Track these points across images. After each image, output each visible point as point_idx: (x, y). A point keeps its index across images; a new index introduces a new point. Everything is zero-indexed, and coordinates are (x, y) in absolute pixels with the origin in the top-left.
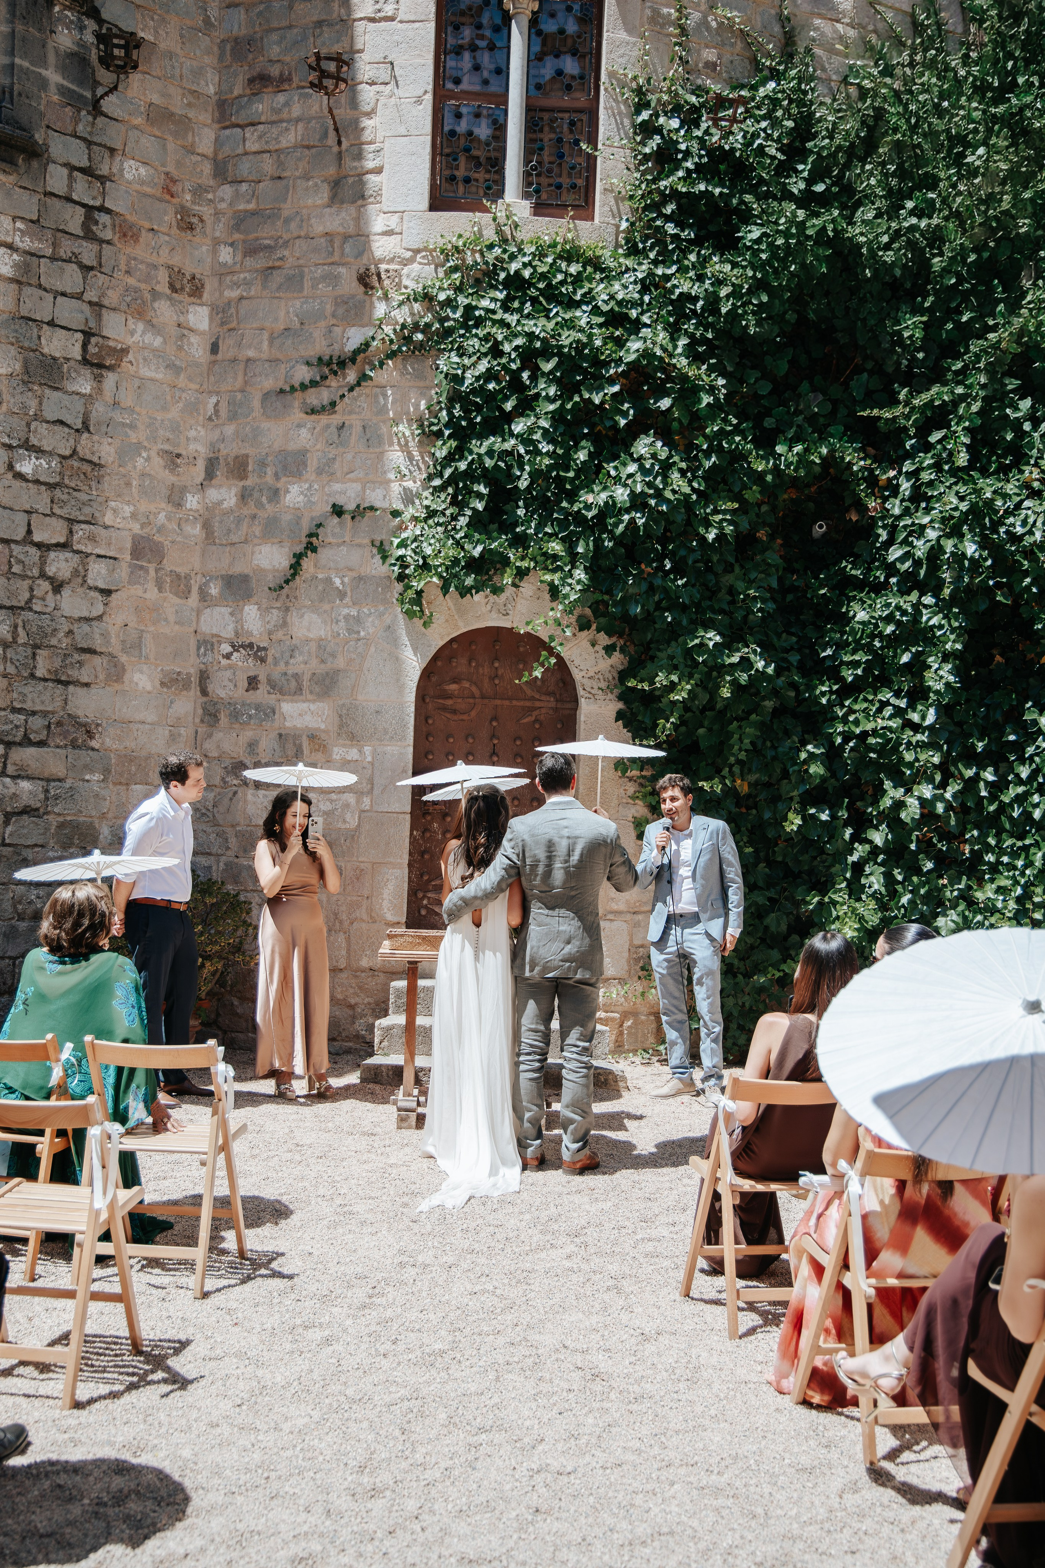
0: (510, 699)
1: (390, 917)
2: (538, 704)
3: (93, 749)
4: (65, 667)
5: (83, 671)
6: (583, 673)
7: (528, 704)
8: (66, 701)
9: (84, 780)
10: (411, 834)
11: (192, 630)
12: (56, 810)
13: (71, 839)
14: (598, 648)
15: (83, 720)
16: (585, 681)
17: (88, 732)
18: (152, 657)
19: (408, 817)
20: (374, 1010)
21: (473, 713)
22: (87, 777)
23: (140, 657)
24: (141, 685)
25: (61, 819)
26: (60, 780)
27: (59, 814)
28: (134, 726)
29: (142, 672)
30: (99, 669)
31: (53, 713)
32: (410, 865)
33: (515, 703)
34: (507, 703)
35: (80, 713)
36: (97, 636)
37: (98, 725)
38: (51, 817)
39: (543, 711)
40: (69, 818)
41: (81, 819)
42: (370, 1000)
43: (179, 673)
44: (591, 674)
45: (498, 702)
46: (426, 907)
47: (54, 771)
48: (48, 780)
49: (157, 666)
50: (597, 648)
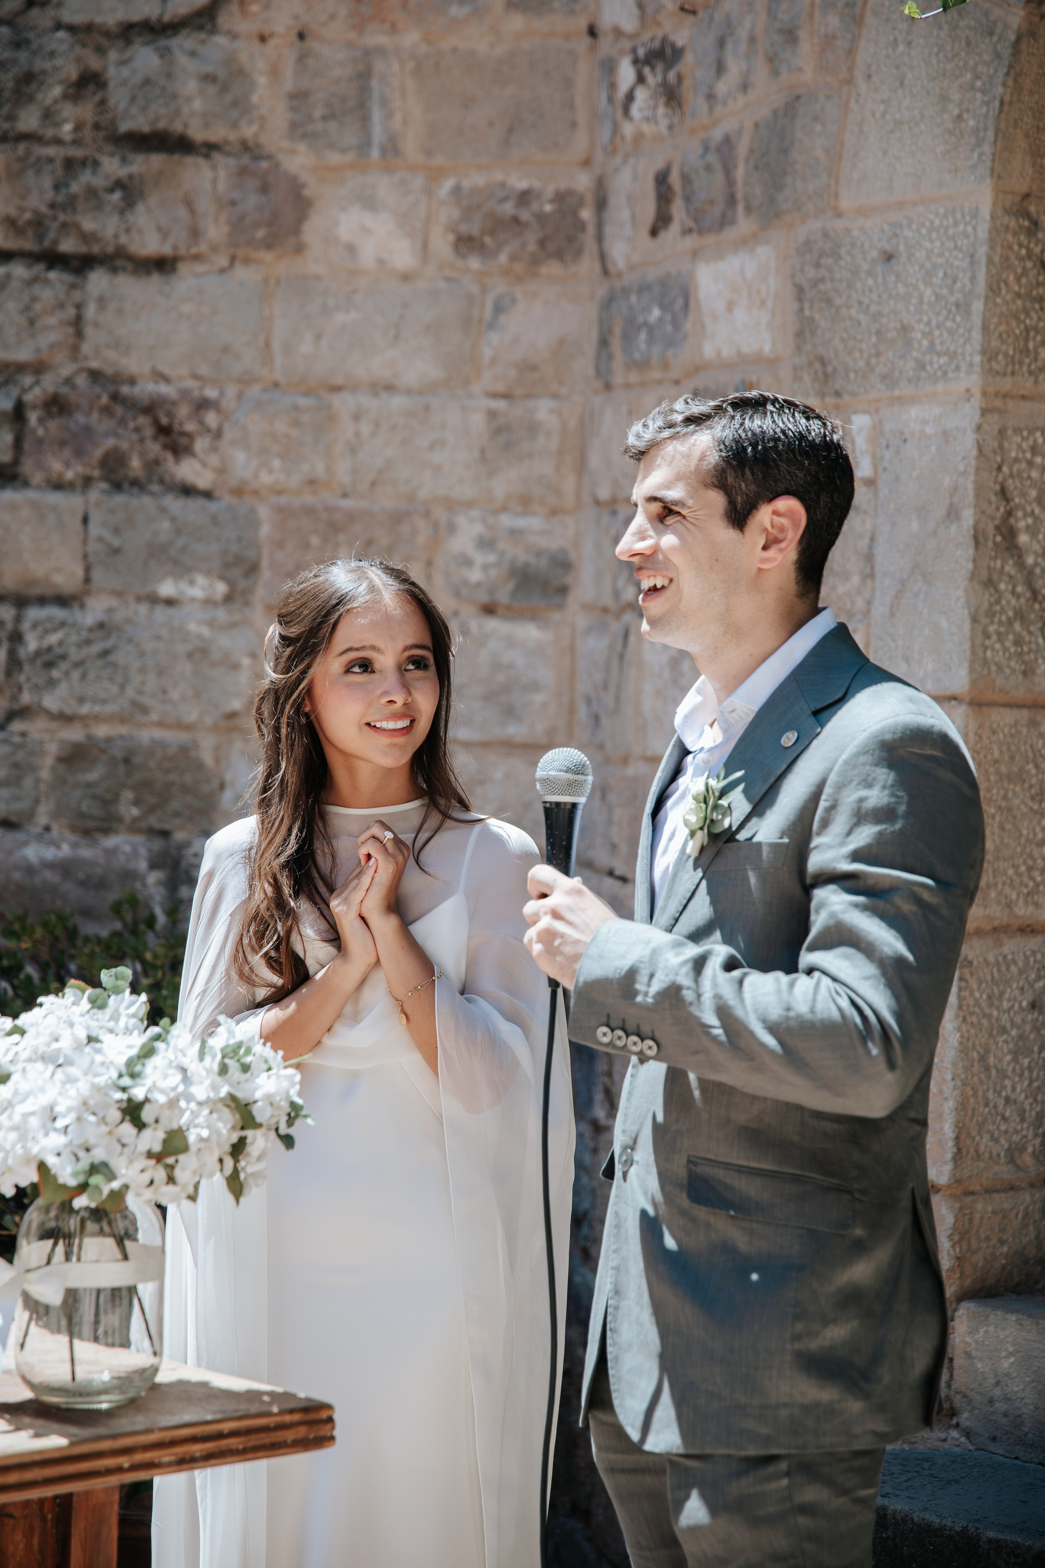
3: (187, 491)
4: (71, 203)
5: (141, 216)
8: (78, 324)
9: (154, 600)
11: (582, 23)
12: (51, 701)
13: (109, 802)
15: (147, 389)
17: (164, 431)
18: (411, 146)
22: (167, 589)
23: (364, 146)
24: (367, 256)
25: (74, 734)
26: (62, 601)
27: (65, 718)
28: (343, 403)
29: (370, 203)
30: (204, 205)
31: (38, 368)
35: (132, 364)
36: (191, 86)
37: (203, 405)
38: (36, 728)
40: (102, 731)
41: (146, 735)
43: (524, 197)
47: (38, 568)
48: (21, 602)
49: (435, 175)
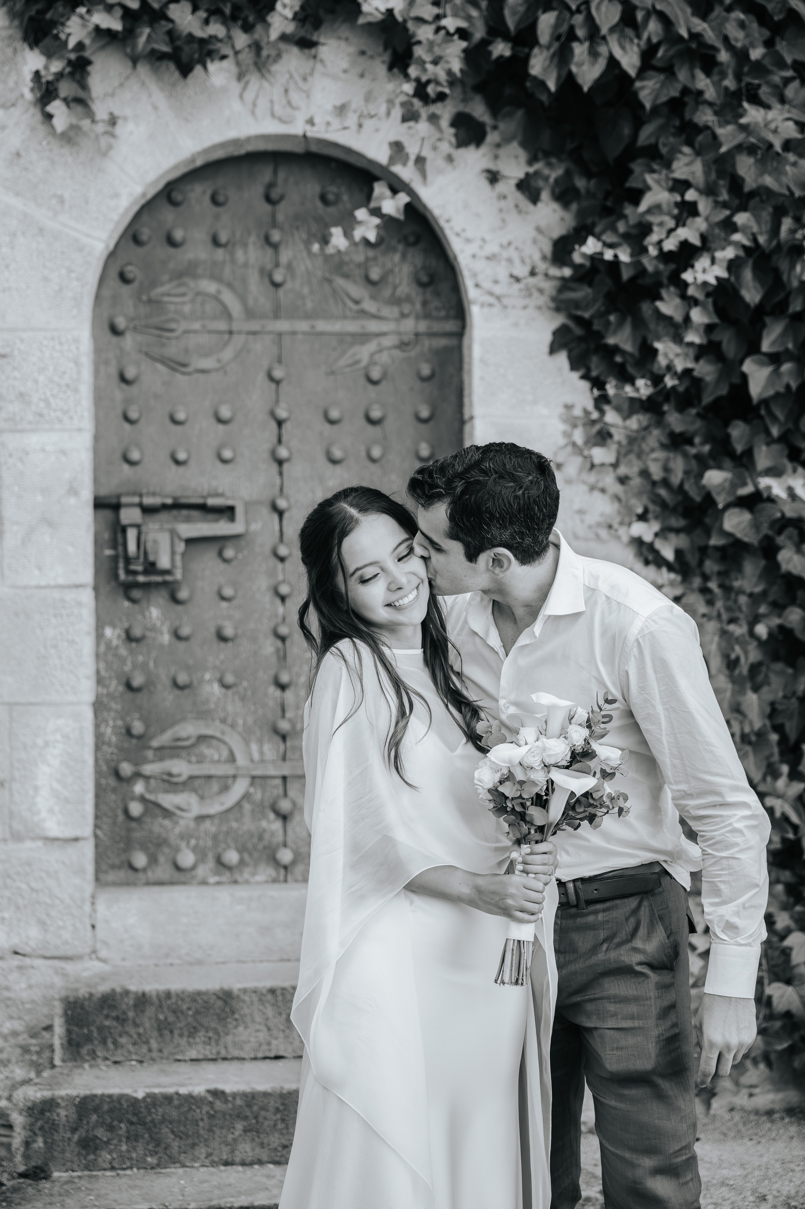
0: (308, 316)
1: (53, 828)
2: (373, 326)
6: (473, 248)
7: (352, 327)
10: (99, 636)
14: (507, 187)
16: (480, 265)
19: (87, 597)
20: (25, 1050)
21: (228, 354)
32: (99, 706)
33: (322, 326)
34: (303, 326)
39: (388, 342)
42: (18, 1025)
44: (492, 248)
45: (283, 325)
46: (143, 799)
50: (501, 187)
